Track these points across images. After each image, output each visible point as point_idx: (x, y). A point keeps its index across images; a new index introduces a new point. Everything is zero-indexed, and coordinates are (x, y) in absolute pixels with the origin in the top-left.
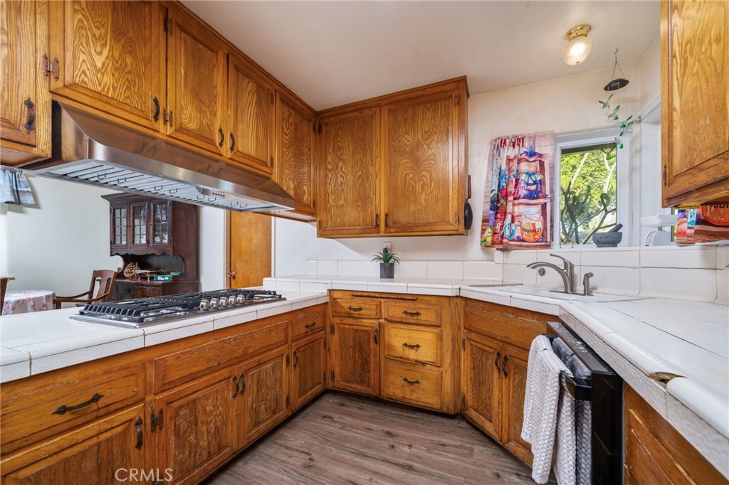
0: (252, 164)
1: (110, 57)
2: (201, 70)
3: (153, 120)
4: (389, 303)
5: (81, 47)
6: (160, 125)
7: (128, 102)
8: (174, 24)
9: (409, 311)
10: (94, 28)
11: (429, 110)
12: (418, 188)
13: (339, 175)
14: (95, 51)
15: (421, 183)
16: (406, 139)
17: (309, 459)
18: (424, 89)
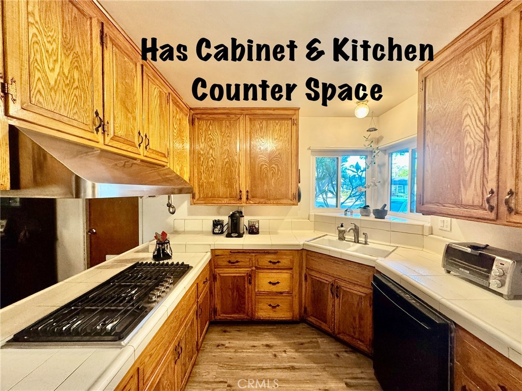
0: (157, 157)
1: (61, 74)
2: (126, 81)
3: (95, 132)
4: (258, 257)
5: (36, 64)
6: (99, 137)
7: (76, 117)
8: (108, 39)
9: (272, 261)
10: (46, 43)
11: (277, 125)
12: (270, 175)
13: (210, 160)
14: (49, 68)
15: (272, 172)
16: (261, 141)
17: (228, 386)
18: (274, 110)
